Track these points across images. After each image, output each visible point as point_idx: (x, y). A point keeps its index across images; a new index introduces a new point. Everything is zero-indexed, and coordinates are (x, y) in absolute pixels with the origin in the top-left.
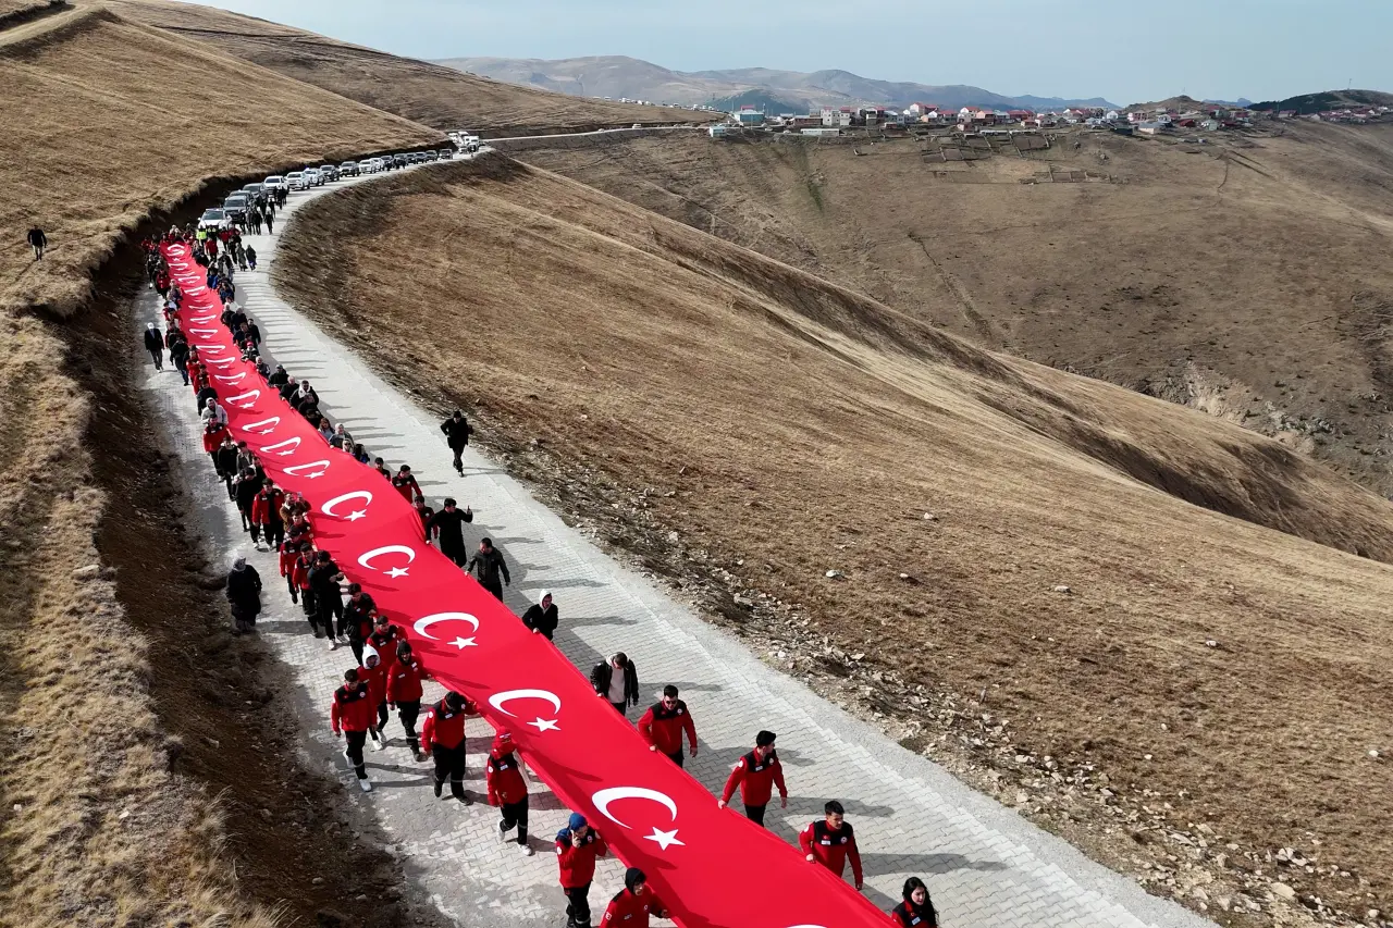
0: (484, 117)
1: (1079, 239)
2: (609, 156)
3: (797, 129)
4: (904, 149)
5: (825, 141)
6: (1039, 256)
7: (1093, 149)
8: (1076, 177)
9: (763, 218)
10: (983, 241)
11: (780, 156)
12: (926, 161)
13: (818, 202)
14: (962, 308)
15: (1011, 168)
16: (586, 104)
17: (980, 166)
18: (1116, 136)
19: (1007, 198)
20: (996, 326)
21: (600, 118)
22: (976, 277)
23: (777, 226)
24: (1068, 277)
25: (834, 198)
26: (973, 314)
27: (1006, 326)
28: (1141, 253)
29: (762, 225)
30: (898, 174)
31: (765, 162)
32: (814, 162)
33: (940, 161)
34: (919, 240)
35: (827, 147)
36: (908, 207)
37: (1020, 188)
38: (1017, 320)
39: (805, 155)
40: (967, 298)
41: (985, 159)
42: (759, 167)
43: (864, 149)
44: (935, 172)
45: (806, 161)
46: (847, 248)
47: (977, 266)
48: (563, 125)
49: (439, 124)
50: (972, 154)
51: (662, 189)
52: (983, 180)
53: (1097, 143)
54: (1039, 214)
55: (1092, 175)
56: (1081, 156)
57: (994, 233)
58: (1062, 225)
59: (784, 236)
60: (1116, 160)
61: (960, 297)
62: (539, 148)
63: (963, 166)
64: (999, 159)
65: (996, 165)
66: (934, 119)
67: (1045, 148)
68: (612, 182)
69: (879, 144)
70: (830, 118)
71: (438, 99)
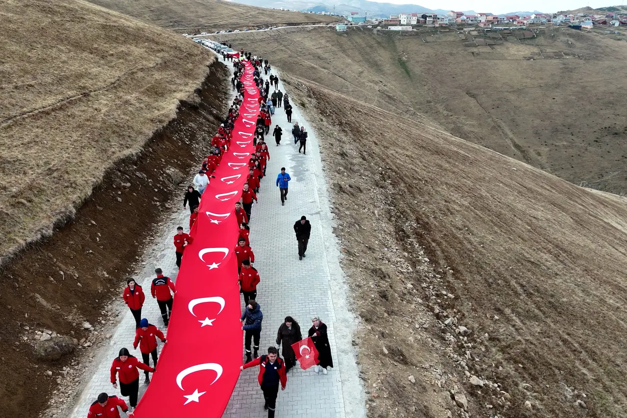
0: (201, 20)
1: (570, 95)
2: (281, 44)
3: (386, 26)
4: (451, 39)
5: (404, 34)
6: (548, 106)
7: (563, 38)
8: (558, 55)
9: (376, 83)
10: (512, 97)
11: (379, 43)
12: (467, 46)
13: (407, 72)
14: (509, 142)
15: (518, 50)
16: (260, 11)
17: (499, 49)
18: (573, 30)
19: (520, 69)
20: (532, 154)
21: (271, 20)
22: (513, 120)
23: (385, 87)
24: (569, 120)
25: (417, 70)
26: (517, 146)
27: (539, 154)
28: (610, 104)
29: (377, 88)
30: (451, 54)
31: (371, 47)
32: (400, 46)
33: (475, 46)
34: (473, 96)
35: (406, 37)
36: (462, 75)
37: (525, 63)
38: (544, 150)
39: (393, 42)
40: (511, 135)
41: (500, 44)
42: (368, 50)
43: (429, 39)
44: (473, 53)
45: (395, 46)
46: (430, 102)
47: (512, 113)
48: (250, 24)
49: (172, 24)
50: (491, 42)
51: (316, 66)
52: (502, 58)
53: (564, 34)
54: (541, 79)
55: (566, 54)
56: (556, 43)
57: (519, 92)
58: (557, 86)
59: (391, 95)
60: (578, 44)
61: (506, 135)
62: (237, 40)
63: (488, 49)
64: (509, 44)
65: (507, 48)
66: (464, 20)
67: (533, 38)
68: (286, 62)
69: (436, 35)
70: (405, 20)
71: (170, 7)
